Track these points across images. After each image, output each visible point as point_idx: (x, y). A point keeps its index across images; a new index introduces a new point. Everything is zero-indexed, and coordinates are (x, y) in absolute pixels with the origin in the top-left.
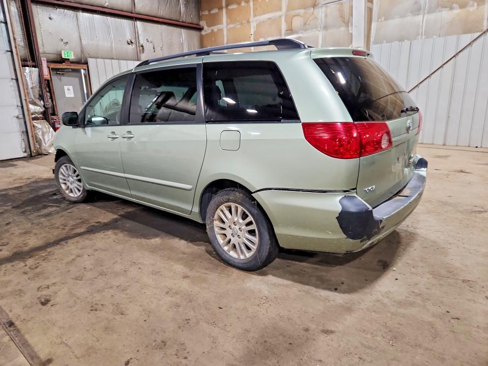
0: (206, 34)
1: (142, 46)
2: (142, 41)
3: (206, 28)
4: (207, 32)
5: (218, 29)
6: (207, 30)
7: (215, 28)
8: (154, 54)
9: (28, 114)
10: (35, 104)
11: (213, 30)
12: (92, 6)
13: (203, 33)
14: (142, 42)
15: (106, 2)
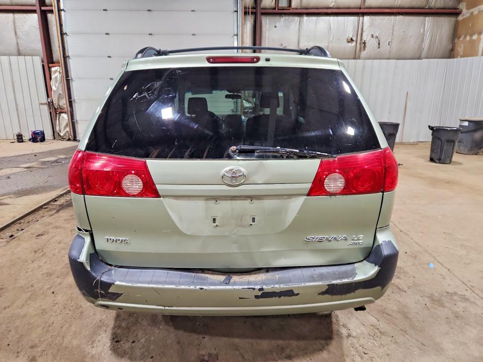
0: (464, 19)
1: (364, 43)
2: (366, 37)
3: (464, 11)
4: (464, 17)
5: (479, 11)
6: (466, 13)
7: (475, 11)
8: (378, 50)
9: (241, 108)
10: (247, 101)
11: (472, 13)
12: (317, 8)
13: (460, 18)
14: (364, 38)
15: (332, 3)
